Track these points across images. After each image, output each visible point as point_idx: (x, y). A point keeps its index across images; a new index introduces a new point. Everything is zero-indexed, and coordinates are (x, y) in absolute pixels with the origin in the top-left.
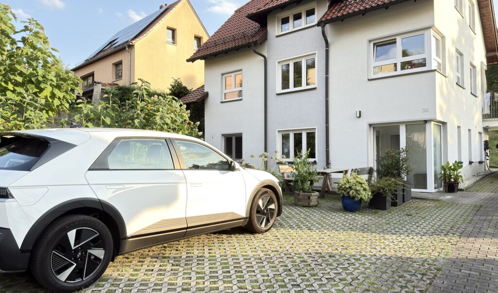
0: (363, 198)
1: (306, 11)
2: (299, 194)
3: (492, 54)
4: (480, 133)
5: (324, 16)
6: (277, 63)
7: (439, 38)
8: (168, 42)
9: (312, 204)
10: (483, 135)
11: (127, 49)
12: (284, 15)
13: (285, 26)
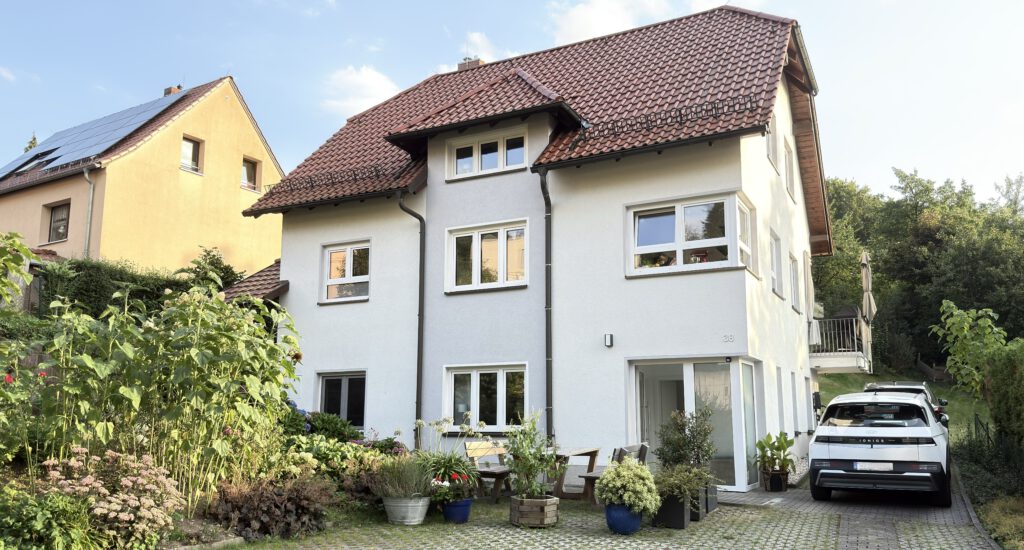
0: (649, 506)
1: (508, 141)
2: (522, 503)
3: (819, 238)
4: (806, 379)
5: (543, 153)
6: (446, 233)
7: (746, 210)
8: (182, 168)
9: (547, 521)
10: (811, 382)
11: (86, 175)
12: (462, 142)
13: (464, 163)
